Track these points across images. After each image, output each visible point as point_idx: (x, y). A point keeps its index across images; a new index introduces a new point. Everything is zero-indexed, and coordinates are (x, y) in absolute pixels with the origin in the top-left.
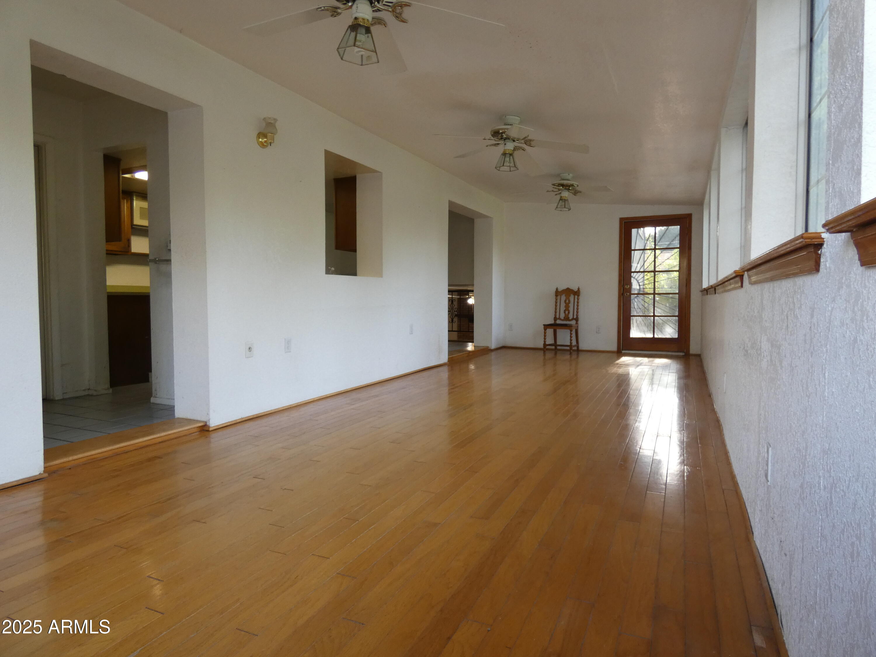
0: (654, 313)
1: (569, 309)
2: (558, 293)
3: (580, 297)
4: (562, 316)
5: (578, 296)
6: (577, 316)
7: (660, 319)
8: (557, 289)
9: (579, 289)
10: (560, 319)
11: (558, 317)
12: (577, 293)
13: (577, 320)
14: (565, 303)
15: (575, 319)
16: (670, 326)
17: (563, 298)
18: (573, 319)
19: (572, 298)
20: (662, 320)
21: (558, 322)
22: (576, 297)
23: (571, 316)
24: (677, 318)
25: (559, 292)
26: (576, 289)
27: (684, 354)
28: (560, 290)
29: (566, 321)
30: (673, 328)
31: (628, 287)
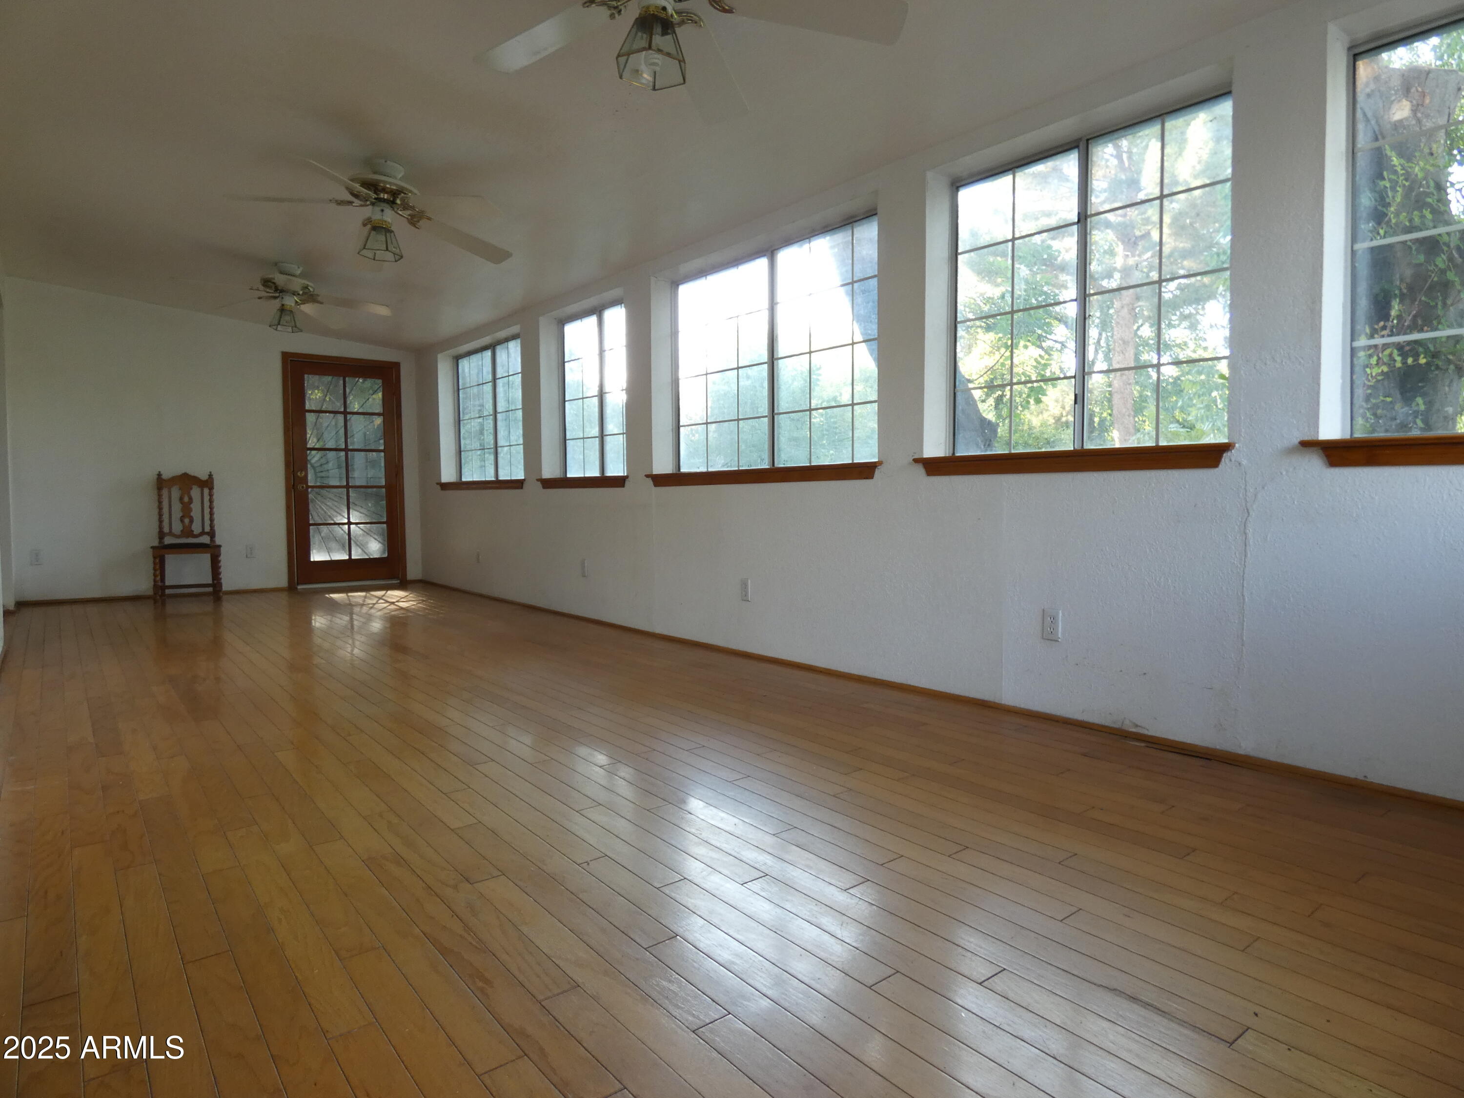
0: (349, 518)
1: (192, 514)
2: (161, 483)
3: (214, 490)
4: (177, 528)
5: (211, 489)
6: (212, 526)
7: (359, 527)
8: (159, 475)
9: (210, 476)
10: (171, 533)
11: (166, 529)
12: (207, 484)
13: (212, 534)
14: (182, 503)
15: (208, 533)
16: (374, 538)
17: (176, 493)
18: (203, 533)
19: (195, 492)
20: (362, 530)
21: (168, 540)
22: (206, 491)
23: (196, 528)
24: (385, 525)
25: (164, 480)
26: (204, 477)
27: (399, 581)
28: (166, 475)
29: (187, 537)
30: (379, 542)
31: (303, 475)
